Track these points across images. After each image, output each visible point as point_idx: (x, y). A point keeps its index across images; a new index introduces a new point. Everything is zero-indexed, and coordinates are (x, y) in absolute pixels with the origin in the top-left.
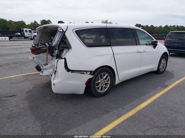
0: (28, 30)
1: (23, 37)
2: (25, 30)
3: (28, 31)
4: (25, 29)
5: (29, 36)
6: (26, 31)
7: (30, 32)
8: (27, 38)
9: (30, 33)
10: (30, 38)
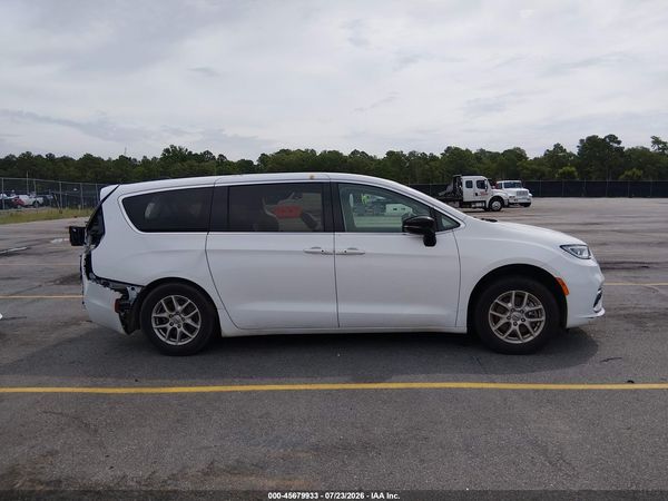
0: (474, 179)
1: (457, 203)
2: (467, 182)
3: (474, 184)
4: (465, 179)
5: (477, 199)
6: (469, 184)
7: (481, 185)
8: (469, 204)
9: (479, 191)
10: (480, 205)
